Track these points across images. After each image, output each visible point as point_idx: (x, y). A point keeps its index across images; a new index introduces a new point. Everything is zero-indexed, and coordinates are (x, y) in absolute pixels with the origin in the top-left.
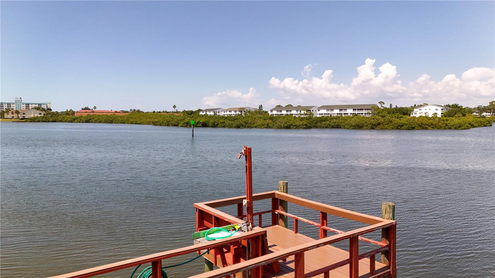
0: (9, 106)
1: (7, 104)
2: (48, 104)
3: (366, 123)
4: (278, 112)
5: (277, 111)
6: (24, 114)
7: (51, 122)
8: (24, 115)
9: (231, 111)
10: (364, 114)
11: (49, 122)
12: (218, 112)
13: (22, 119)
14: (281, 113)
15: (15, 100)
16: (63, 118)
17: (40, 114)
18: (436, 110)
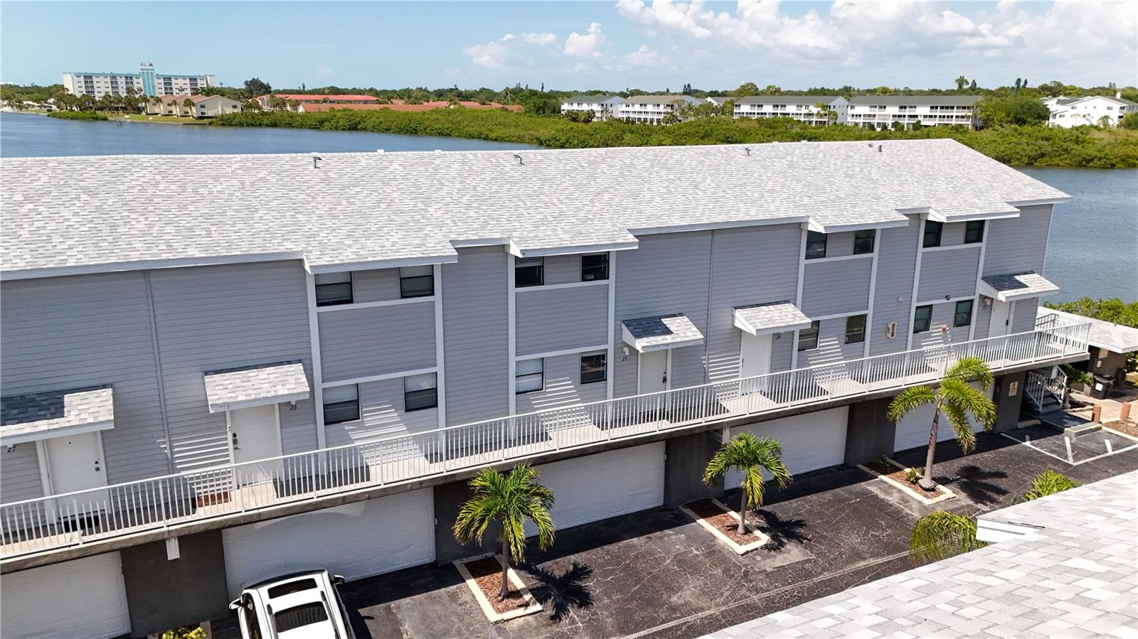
0: (129, 81)
1: (123, 78)
2: (208, 77)
3: (1018, 153)
4: (753, 108)
5: (751, 106)
6: (203, 106)
7: (267, 126)
8: (203, 109)
9: (645, 105)
10: (954, 117)
11: (260, 125)
12: (609, 105)
13: (201, 118)
14: (760, 111)
15: (142, 69)
16: (290, 119)
17: (235, 107)
18: (1109, 108)
